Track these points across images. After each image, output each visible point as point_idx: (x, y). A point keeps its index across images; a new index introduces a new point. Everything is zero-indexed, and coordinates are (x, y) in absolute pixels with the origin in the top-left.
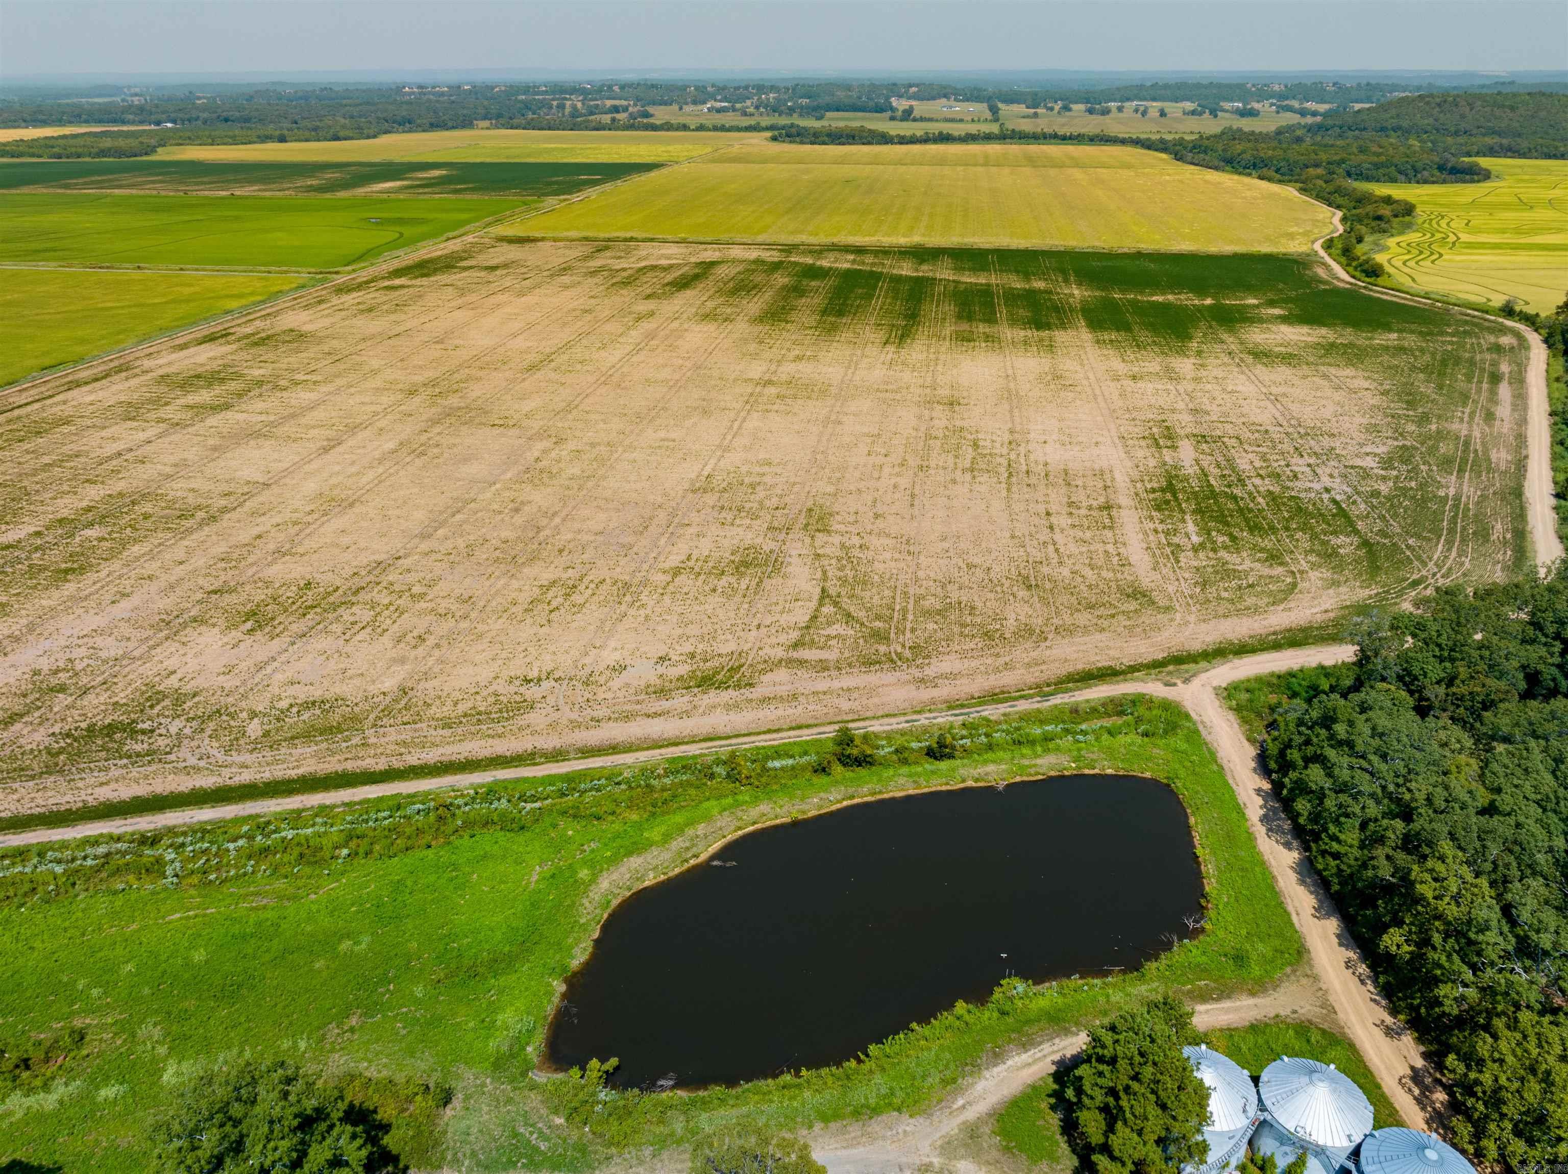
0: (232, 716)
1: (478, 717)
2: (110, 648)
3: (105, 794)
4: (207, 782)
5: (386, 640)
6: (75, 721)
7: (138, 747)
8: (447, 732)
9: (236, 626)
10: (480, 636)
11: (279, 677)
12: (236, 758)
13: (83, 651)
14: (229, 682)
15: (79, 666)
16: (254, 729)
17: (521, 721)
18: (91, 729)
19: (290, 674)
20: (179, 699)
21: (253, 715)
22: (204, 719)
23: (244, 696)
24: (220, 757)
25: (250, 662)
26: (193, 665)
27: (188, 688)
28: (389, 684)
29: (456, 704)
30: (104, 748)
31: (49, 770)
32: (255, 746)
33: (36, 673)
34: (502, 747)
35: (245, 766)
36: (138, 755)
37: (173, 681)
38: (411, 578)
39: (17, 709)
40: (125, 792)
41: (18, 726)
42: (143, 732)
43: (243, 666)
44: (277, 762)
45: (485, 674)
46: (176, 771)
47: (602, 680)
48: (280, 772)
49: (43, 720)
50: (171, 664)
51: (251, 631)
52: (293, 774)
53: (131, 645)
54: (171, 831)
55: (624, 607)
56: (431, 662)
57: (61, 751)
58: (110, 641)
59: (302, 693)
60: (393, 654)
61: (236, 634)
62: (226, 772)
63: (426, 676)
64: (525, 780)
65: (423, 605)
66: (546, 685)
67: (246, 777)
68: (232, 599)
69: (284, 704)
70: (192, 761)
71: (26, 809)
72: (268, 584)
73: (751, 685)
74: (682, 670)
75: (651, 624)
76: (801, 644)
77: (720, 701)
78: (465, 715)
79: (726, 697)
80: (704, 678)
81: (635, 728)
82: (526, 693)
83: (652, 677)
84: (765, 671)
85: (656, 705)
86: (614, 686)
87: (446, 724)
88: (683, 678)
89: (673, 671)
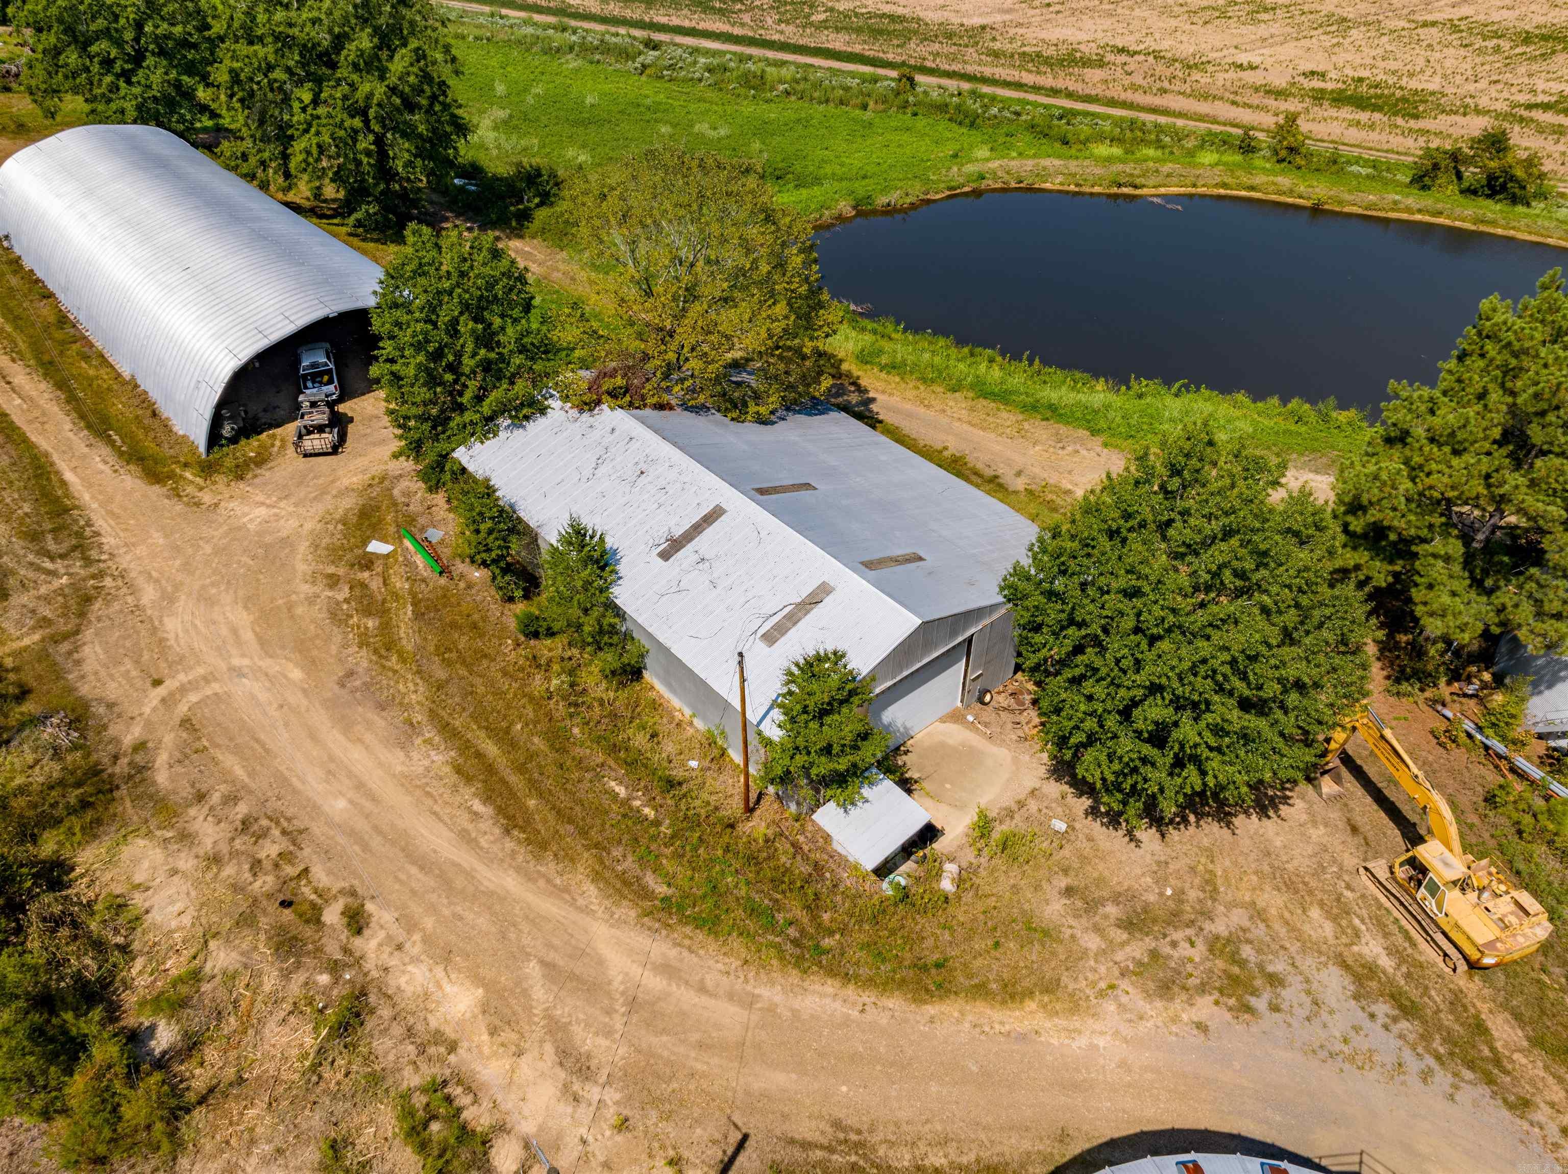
1: (1033, 58)
3: (662, 19)
4: (738, 31)
7: (718, 5)
8: (988, 59)
10: (1112, 16)
12: (782, 26)
16: (819, 17)
17: (1076, 71)
21: (830, 9)
24: (770, 23)
32: (806, 25)
35: (782, 32)
36: (713, 8)
40: (675, 22)
44: (811, 36)
45: (1081, 37)
46: (727, 22)
47: (1212, 69)
48: (802, 41)
52: (812, 45)
54: (674, 44)
55: (1314, 33)
56: (1037, 19)
59: (887, 8)
62: (761, 31)
63: (1019, 25)
64: (1021, 100)
66: (1140, 57)
67: (774, 37)
69: (864, 11)
70: (747, 20)
73: (1416, 117)
74: (1330, 86)
75: (1336, 49)
76: (1546, 107)
77: (1350, 117)
78: (1024, 53)
79: (1363, 116)
80: (1351, 97)
81: (1203, 108)
82: (1109, 57)
83: (1280, 82)
84: (1456, 113)
85: (1255, 100)
86: (1221, 76)
87: (996, 54)
88: (1322, 91)
89: (1317, 84)
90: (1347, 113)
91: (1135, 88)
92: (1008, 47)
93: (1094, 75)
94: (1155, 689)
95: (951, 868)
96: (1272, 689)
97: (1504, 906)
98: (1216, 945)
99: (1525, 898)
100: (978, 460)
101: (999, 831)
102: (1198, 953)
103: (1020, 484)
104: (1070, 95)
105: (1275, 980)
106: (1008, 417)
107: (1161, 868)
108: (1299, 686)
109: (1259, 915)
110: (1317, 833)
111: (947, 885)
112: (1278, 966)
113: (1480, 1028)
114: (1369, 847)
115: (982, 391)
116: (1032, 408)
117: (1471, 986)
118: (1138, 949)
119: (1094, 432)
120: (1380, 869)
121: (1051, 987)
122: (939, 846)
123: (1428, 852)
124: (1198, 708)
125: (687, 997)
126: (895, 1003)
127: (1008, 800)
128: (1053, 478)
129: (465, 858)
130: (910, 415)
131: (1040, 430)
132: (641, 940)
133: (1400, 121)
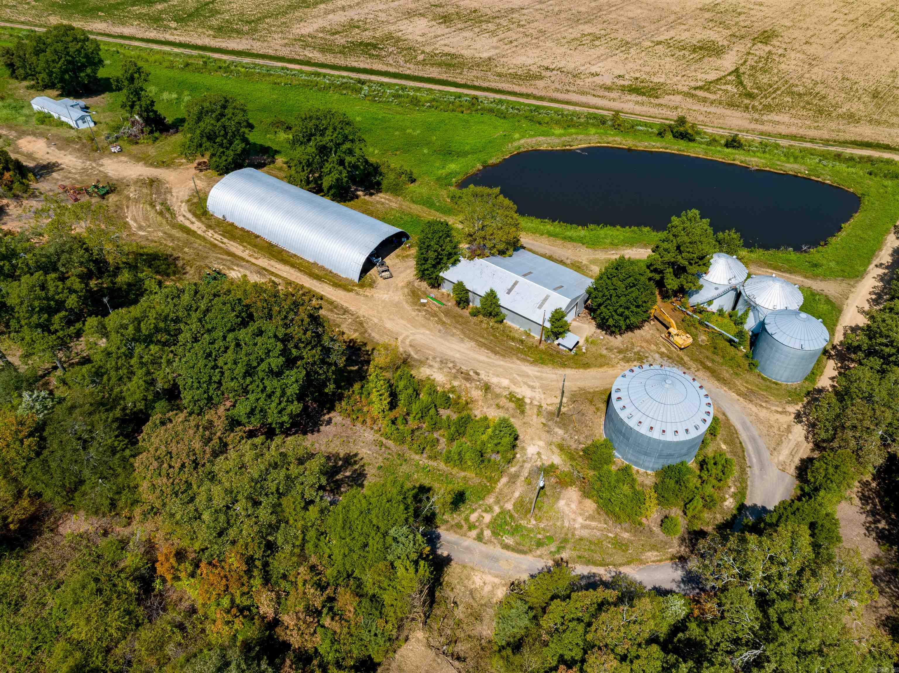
0: (415, 51)
1: (515, 76)
2: (383, 17)
3: (355, 64)
4: (392, 70)
5: (495, 39)
6: (358, 39)
7: (375, 53)
8: (498, 78)
9: (435, 20)
10: (538, 47)
11: (442, 42)
12: (408, 65)
13: (372, 16)
14: (420, 39)
15: (368, 21)
16: (421, 57)
17: (533, 82)
18: (361, 43)
19: (447, 42)
20: (398, 40)
21: (423, 52)
22: (403, 49)
23: (424, 46)
24: (402, 63)
25: (433, 34)
26: (410, 29)
27: (403, 38)
28: (485, 55)
29: (509, 69)
30: (362, 50)
31: (340, 52)
32: (417, 63)
33: (352, 20)
34: (517, 89)
35: (409, 69)
36: (373, 55)
37: (400, 34)
38: (523, 18)
39: (340, 30)
40: (362, 66)
41: (337, 36)
42: (379, 48)
43: (430, 35)
44: (422, 70)
45: (530, 61)
46: (383, 64)
47: (583, 77)
48: (421, 74)
49: (347, 36)
50: (402, 28)
51: (440, 23)
52: (426, 76)
53: (391, 18)
54: (370, 81)
55: (617, 52)
56: (509, 51)
57: (348, 47)
58: (384, 15)
59: (447, 50)
60: (494, 44)
61: (434, 23)
62: (401, 69)
63: (503, 56)
64: (518, 102)
65: (521, 29)
66: (555, 72)
67: (408, 72)
68: (440, 10)
69: (437, 52)
70: (391, 62)
71: (328, 62)
72: (458, 7)
73: (657, 97)
74: (626, 83)
75: (626, 61)
76: (700, 88)
77: (635, 99)
78: (510, 74)
79: (640, 98)
80: (635, 89)
81: (583, 99)
82: (544, 73)
83: (609, 83)
84: (670, 94)
85: (601, 93)
86: (587, 80)
87: (500, 75)
88: (624, 86)
89: (622, 82)
90: (634, 97)
91: (557, 90)
92: (504, 71)
93: (540, 84)
94: (621, 306)
95: (584, 348)
96: (640, 303)
97: (684, 337)
98: (635, 353)
99: (688, 335)
100: (556, 256)
101: (590, 340)
102: (632, 355)
103: (569, 262)
104: (535, 97)
105: (647, 357)
106: (559, 242)
107: (623, 342)
108: (645, 302)
109: (642, 347)
110: (651, 332)
111: (584, 351)
112: (647, 355)
113: (682, 359)
114: (661, 333)
115: (550, 234)
116: (565, 238)
117: (680, 353)
118: (621, 356)
119: (583, 244)
120: (663, 336)
121: (608, 364)
122: (580, 344)
123: (671, 330)
124: (628, 308)
125: (544, 375)
126: (581, 370)
127: (590, 335)
128: (576, 259)
129: (490, 360)
130: (533, 245)
131: (569, 245)
132: (532, 368)
133: (652, 100)
